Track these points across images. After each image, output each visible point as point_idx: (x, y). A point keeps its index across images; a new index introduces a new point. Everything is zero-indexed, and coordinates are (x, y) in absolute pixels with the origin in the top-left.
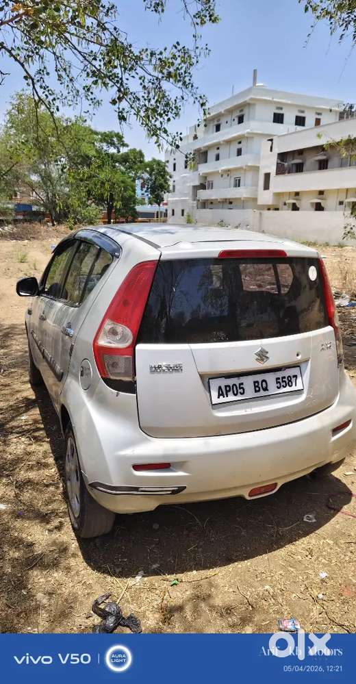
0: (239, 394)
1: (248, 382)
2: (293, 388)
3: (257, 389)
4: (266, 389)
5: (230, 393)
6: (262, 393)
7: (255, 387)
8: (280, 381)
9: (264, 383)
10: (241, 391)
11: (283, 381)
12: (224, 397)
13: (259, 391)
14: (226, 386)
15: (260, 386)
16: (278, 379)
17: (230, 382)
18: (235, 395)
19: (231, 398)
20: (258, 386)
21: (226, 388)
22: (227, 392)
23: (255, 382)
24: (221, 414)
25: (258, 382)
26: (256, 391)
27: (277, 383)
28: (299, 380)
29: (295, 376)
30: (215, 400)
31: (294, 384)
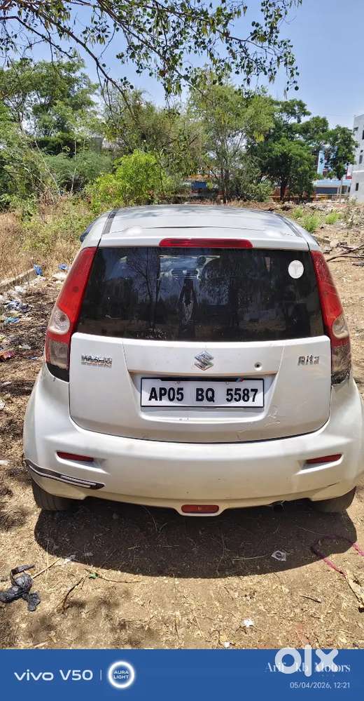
0: (176, 399)
1: (190, 389)
2: (250, 403)
3: (200, 397)
4: (211, 399)
5: (165, 398)
6: (205, 403)
7: (198, 395)
8: (233, 393)
9: (210, 393)
10: (180, 396)
11: (236, 394)
12: (156, 400)
13: (202, 400)
14: (161, 389)
15: (204, 394)
16: (230, 390)
17: (168, 385)
18: (171, 400)
19: (165, 402)
20: (201, 395)
21: (161, 392)
23: (198, 390)
24: (145, 417)
25: (202, 390)
26: (198, 400)
27: (228, 394)
28: (259, 396)
29: (255, 391)
30: (146, 401)
31: (251, 399)
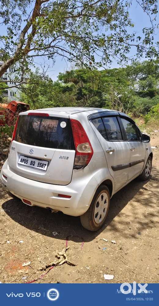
1: (30, 160)
2: (43, 169)
4: (34, 165)
5: (24, 162)
6: (32, 166)
7: (31, 163)
8: (40, 164)
9: (34, 163)
10: (27, 162)
14: (23, 159)
16: (39, 163)
17: (25, 158)
18: (25, 163)
19: (23, 163)
22: (23, 161)
23: (32, 161)
24: (18, 166)
26: (31, 164)
27: (38, 164)
29: (45, 165)
30: (19, 163)
31: (43, 167)
